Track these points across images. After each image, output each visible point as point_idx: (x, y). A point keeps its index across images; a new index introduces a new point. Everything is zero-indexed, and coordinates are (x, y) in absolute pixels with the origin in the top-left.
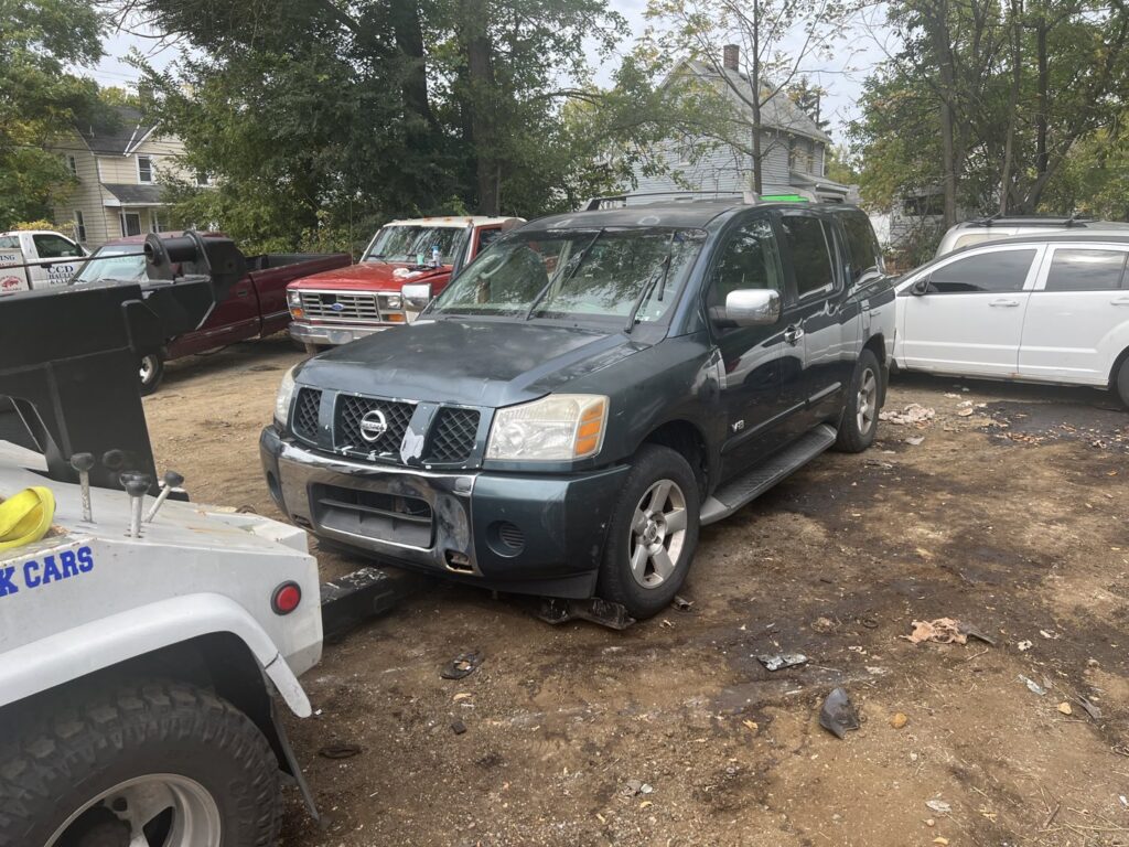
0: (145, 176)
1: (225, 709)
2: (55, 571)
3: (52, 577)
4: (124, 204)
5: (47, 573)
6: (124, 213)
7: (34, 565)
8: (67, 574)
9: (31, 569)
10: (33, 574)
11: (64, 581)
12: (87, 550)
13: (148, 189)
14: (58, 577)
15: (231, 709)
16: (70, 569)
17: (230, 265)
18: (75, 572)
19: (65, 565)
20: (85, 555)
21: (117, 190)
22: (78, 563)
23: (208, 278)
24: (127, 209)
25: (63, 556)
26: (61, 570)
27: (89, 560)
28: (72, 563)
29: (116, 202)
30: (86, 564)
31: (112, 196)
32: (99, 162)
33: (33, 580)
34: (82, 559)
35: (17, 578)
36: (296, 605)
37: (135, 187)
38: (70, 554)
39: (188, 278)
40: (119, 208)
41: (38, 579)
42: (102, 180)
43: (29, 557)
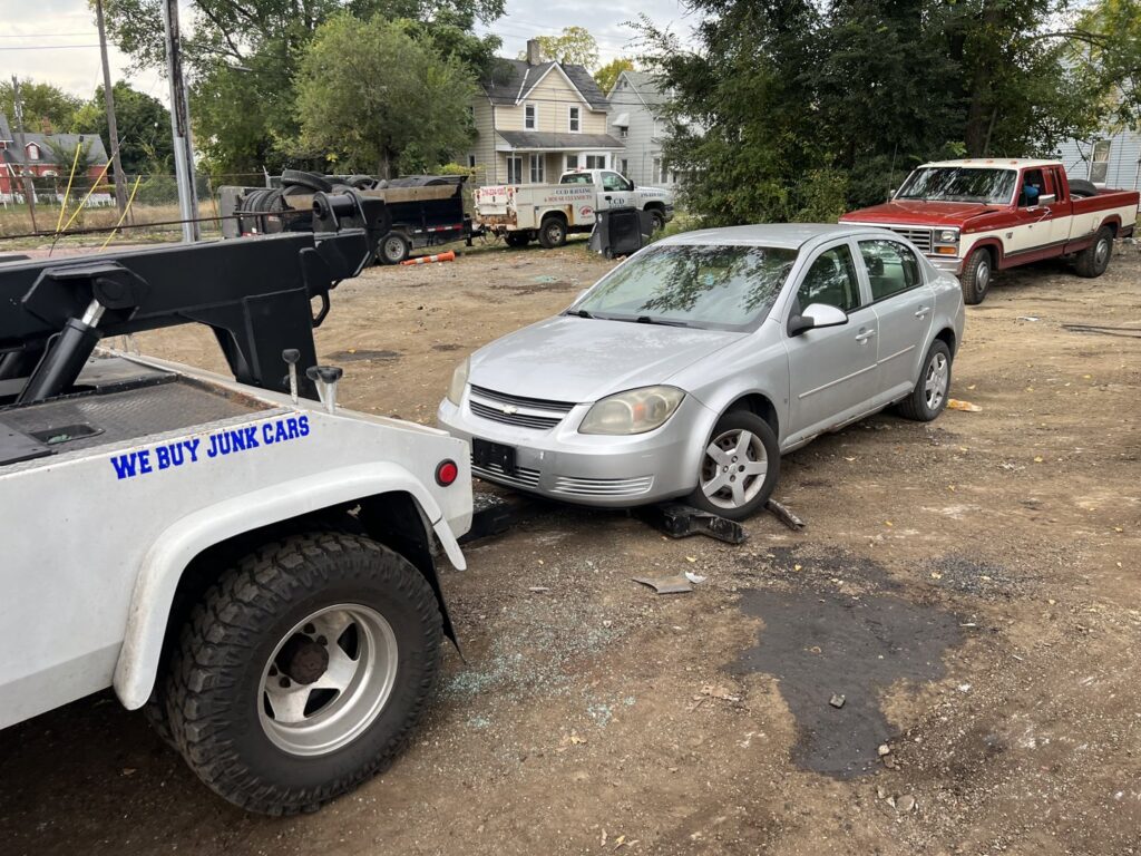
0: (530, 124)
1: (382, 550)
2: (284, 433)
3: (281, 437)
4: (515, 149)
5: (278, 434)
6: (513, 157)
7: (268, 426)
8: (291, 436)
9: (267, 430)
10: (270, 434)
11: (289, 440)
12: (304, 418)
13: (532, 135)
14: (285, 438)
15: (387, 550)
16: (293, 432)
17: (380, 221)
18: (297, 436)
19: (291, 428)
20: (303, 422)
21: (509, 136)
22: (299, 428)
23: (362, 231)
24: (517, 154)
25: (289, 421)
26: (288, 433)
27: (306, 426)
28: (295, 428)
29: (507, 148)
30: (304, 430)
31: (506, 142)
32: (496, 111)
33: (269, 438)
34: (302, 426)
35: (258, 436)
36: (452, 481)
37: (522, 134)
38: (293, 420)
39: (345, 232)
40: (510, 153)
41: (272, 437)
42: (497, 128)
43: (266, 421)
